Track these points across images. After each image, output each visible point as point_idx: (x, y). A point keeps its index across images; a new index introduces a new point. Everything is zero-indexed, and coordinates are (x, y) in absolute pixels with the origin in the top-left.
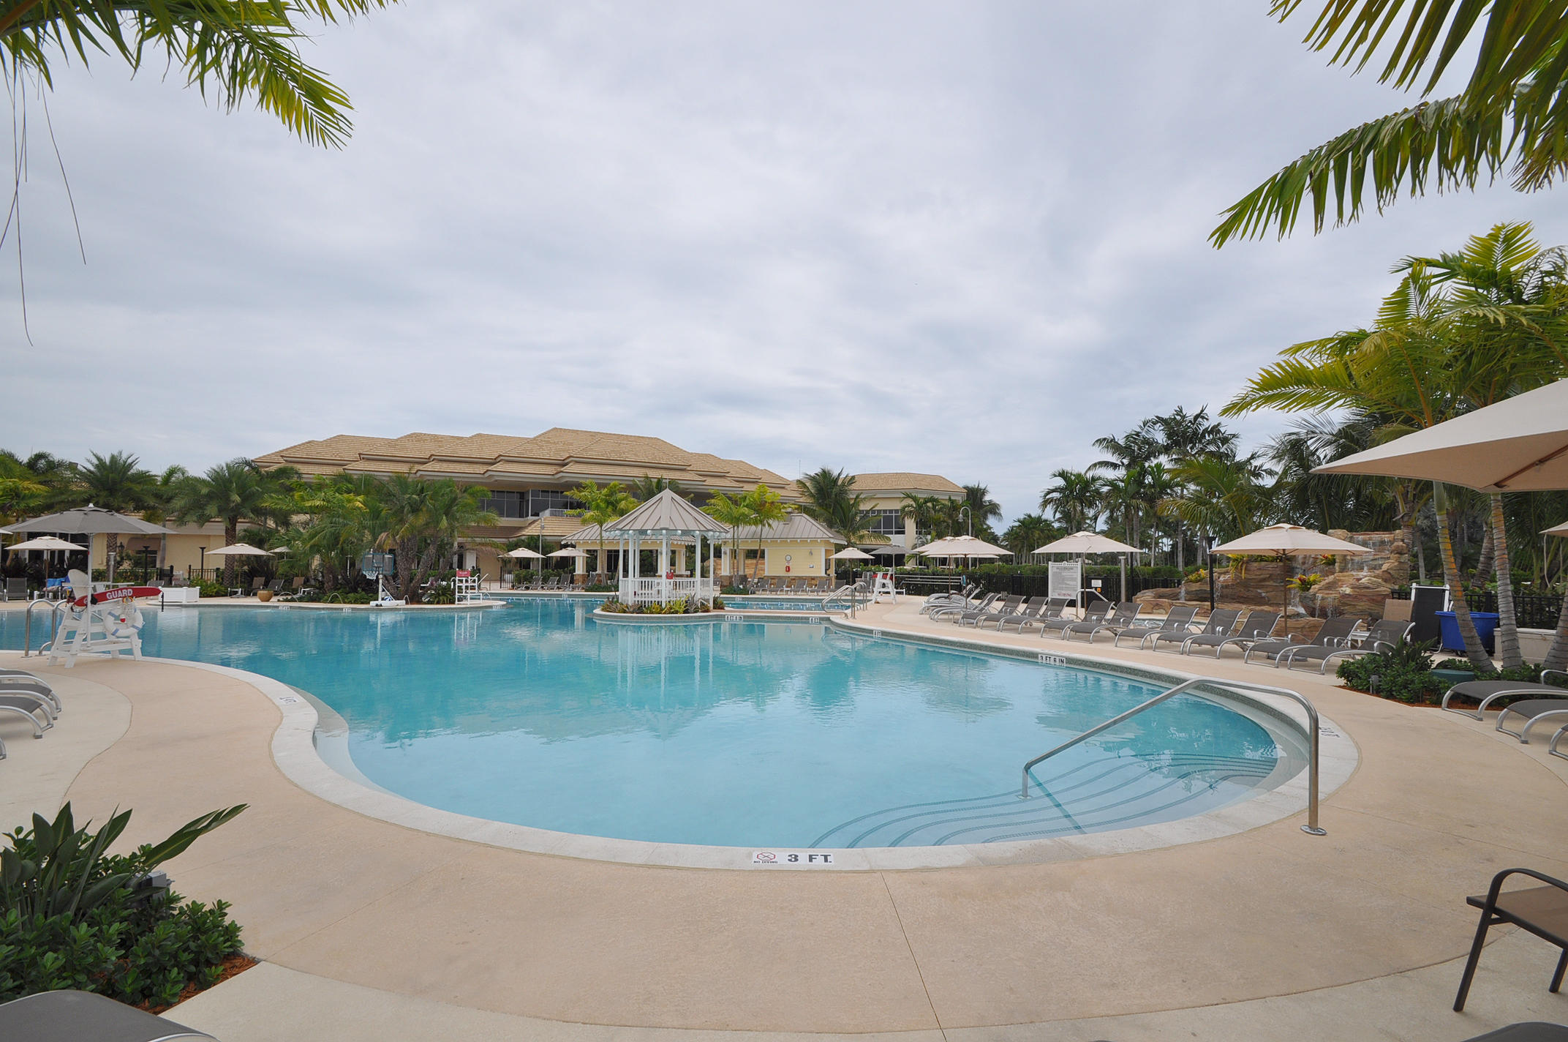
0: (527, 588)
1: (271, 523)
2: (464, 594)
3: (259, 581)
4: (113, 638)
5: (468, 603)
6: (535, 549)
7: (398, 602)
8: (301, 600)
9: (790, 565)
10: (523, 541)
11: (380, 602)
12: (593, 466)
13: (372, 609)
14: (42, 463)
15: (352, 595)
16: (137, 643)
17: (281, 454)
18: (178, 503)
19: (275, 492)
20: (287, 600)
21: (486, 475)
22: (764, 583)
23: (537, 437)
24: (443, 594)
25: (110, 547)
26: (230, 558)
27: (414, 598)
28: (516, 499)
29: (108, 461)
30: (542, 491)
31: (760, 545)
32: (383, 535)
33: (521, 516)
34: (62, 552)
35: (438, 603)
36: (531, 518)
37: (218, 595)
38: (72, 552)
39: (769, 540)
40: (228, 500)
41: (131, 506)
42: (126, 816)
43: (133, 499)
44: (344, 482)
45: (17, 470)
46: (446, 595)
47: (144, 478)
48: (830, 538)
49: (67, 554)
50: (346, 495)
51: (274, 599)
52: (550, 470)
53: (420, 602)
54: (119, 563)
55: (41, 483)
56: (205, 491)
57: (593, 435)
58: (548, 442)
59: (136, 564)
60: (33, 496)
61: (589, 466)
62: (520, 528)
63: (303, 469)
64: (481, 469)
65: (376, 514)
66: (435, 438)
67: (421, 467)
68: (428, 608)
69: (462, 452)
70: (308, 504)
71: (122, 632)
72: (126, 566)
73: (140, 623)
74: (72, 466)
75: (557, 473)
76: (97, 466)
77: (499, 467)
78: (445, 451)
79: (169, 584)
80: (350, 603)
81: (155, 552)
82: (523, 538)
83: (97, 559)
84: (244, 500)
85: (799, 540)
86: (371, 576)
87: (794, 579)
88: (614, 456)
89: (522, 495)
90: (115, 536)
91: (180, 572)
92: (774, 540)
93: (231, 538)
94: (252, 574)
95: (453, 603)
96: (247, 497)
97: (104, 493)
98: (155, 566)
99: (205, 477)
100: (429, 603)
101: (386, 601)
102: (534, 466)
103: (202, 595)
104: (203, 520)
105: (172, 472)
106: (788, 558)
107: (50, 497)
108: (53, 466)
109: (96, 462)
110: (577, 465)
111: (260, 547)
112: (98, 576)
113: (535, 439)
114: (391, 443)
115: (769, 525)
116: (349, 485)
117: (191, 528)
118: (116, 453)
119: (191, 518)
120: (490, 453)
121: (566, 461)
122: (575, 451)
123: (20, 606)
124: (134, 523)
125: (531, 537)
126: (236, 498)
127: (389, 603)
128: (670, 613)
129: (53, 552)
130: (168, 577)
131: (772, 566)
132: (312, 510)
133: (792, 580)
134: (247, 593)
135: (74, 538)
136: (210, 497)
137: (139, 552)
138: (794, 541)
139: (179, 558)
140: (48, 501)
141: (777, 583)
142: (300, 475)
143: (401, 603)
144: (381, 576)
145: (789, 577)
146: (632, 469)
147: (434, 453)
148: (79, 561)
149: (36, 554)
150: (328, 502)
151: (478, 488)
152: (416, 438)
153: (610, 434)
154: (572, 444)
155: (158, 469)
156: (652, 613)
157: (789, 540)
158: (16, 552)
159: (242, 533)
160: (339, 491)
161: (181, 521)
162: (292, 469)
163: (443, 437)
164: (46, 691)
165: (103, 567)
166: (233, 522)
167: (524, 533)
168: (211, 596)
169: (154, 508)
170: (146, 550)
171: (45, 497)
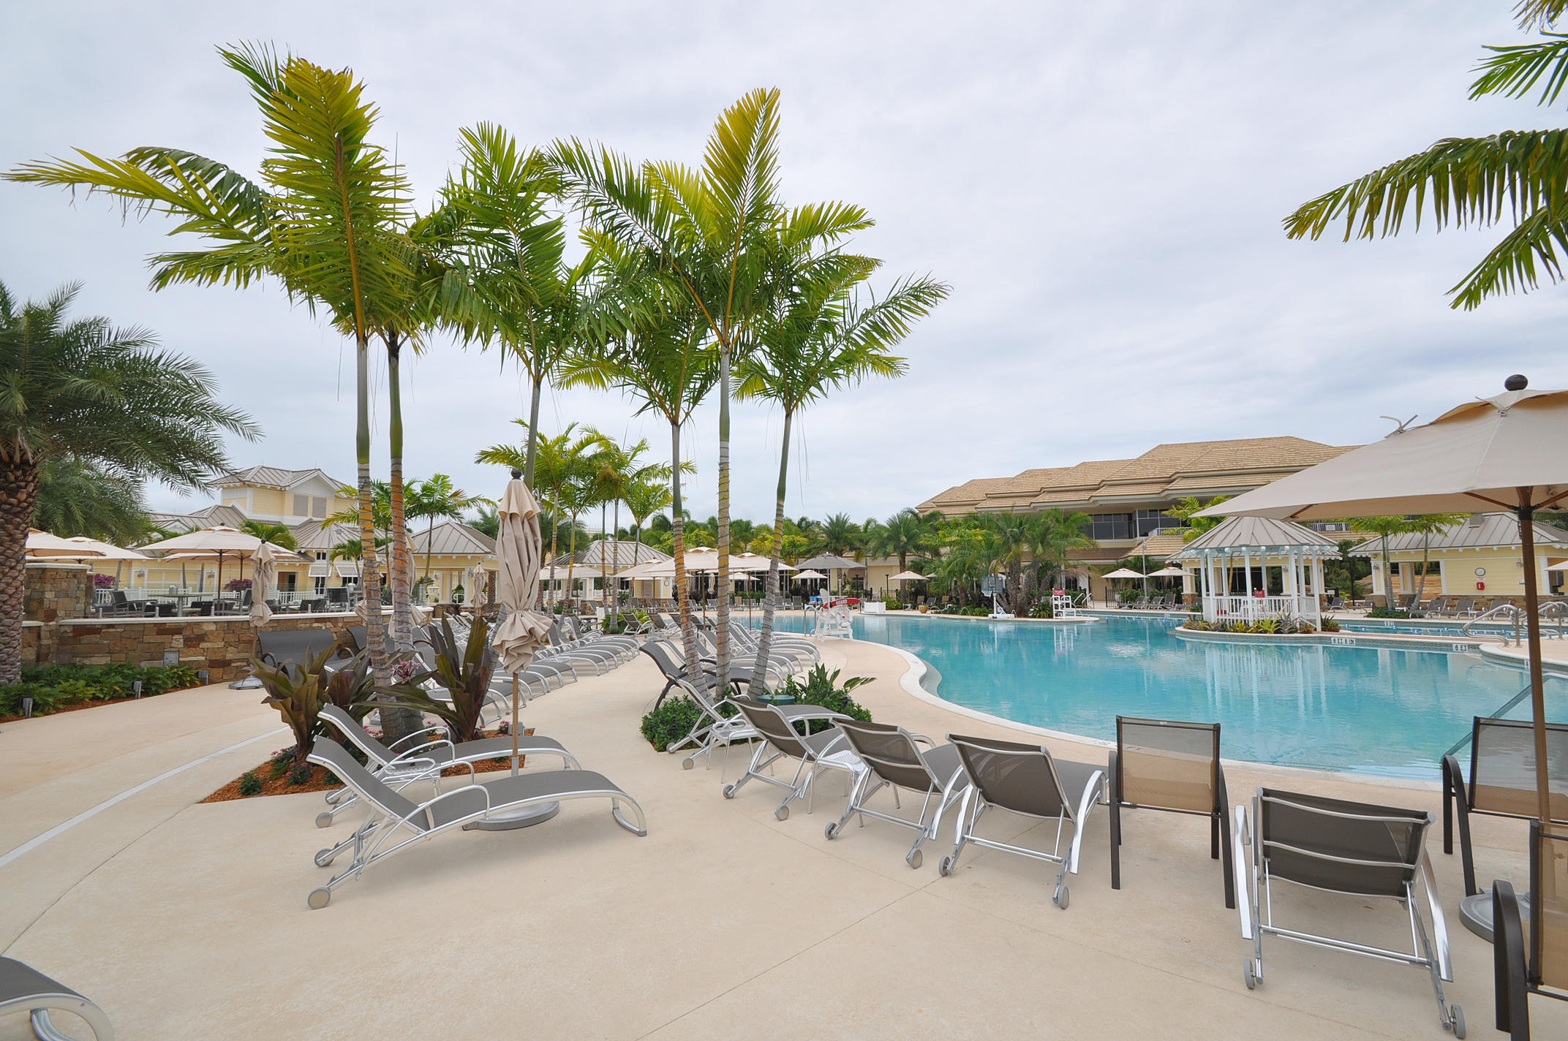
0: (1131, 607)
1: (928, 555)
2: (1060, 610)
3: (921, 598)
4: (840, 628)
5: (1064, 618)
6: (1139, 570)
7: (1009, 615)
8: (945, 612)
9: (1484, 581)
10: (1130, 562)
11: (995, 615)
12: (1203, 480)
13: (990, 621)
14: (804, 523)
15: (977, 609)
16: (850, 632)
17: (933, 500)
18: (872, 545)
19: (927, 532)
20: (936, 613)
21: (1091, 501)
22: (1441, 603)
23: (1141, 457)
24: (1044, 610)
25: (839, 576)
26: (903, 582)
27: (1021, 612)
28: (1124, 520)
29: (835, 520)
30: (1150, 511)
31: (1426, 557)
32: (994, 562)
33: (1130, 537)
34: (816, 580)
35: (1039, 617)
36: (1139, 538)
37: (897, 608)
38: (821, 579)
39: (1444, 550)
40: (899, 540)
41: (848, 548)
42: (839, 671)
43: (848, 544)
44: (975, 521)
45: (794, 529)
46: (1046, 611)
47: (854, 528)
48: (1553, 542)
49: (818, 581)
50: (973, 530)
51: (929, 612)
52: (1156, 489)
53: (1026, 616)
54: (844, 587)
55: (804, 537)
56: (885, 535)
57: (1204, 445)
58: (1153, 460)
59: (853, 587)
60: (801, 546)
61: (1199, 480)
62: (1130, 549)
63: (945, 511)
64: (1085, 496)
65: (990, 545)
66: (1046, 473)
67: (1034, 500)
68: (1032, 622)
69: (1068, 482)
70: (947, 540)
71: (844, 624)
72: (848, 588)
73: (851, 620)
74: (818, 523)
75: (1163, 491)
76: (830, 524)
77: (1103, 492)
78: (1053, 483)
79: (870, 600)
80: (976, 615)
81: (862, 579)
82: (1129, 559)
83: (834, 583)
84: (909, 539)
85: (1495, 548)
86: (987, 594)
87: (1491, 600)
88: (1228, 466)
89: (1130, 516)
90: (841, 569)
91: (876, 593)
92: (1452, 550)
93: (903, 568)
94: (917, 593)
95: (1052, 617)
96: (911, 538)
97: (834, 541)
98: (862, 589)
99: (885, 525)
100: (1033, 617)
101: (999, 614)
102: (1139, 487)
103: (888, 608)
104: (887, 555)
105: (868, 523)
106: (1480, 572)
107: (809, 545)
108: (809, 525)
109: (829, 521)
110: (1184, 481)
111: (920, 573)
112: (834, 593)
113: (1138, 459)
114: (1009, 481)
115: (1439, 530)
116: (976, 522)
117: (880, 561)
118: (838, 514)
119: (879, 554)
120: (1093, 480)
121: (1173, 478)
122: (1182, 466)
123: (800, 613)
124: (848, 562)
125: (1138, 558)
126: (904, 539)
127: (1002, 616)
128: (1257, 632)
129: (812, 580)
130: (869, 596)
131: (1453, 581)
132: (950, 544)
133: (1488, 600)
134: (914, 608)
135: (822, 571)
136: (889, 538)
137: (854, 579)
138: (1487, 549)
139: (875, 583)
140: (809, 548)
141: (1458, 604)
142: (944, 516)
143: (1011, 616)
144: (994, 595)
145: (1483, 597)
146: (1253, 477)
147: (1043, 486)
148: (824, 583)
149: (804, 581)
150: (961, 537)
151: (1080, 514)
152: (1029, 474)
153: (1226, 441)
154: (1179, 459)
155: (860, 522)
156: (1237, 632)
157: (1477, 549)
158: (795, 580)
159: (910, 564)
160: (969, 528)
161: (874, 557)
162: (939, 512)
163: (1051, 470)
164: (815, 648)
165: (836, 590)
166: (903, 556)
167: (1130, 554)
168: (893, 609)
169: (859, 549)
170: (857, 578)
171: (807, 545)
